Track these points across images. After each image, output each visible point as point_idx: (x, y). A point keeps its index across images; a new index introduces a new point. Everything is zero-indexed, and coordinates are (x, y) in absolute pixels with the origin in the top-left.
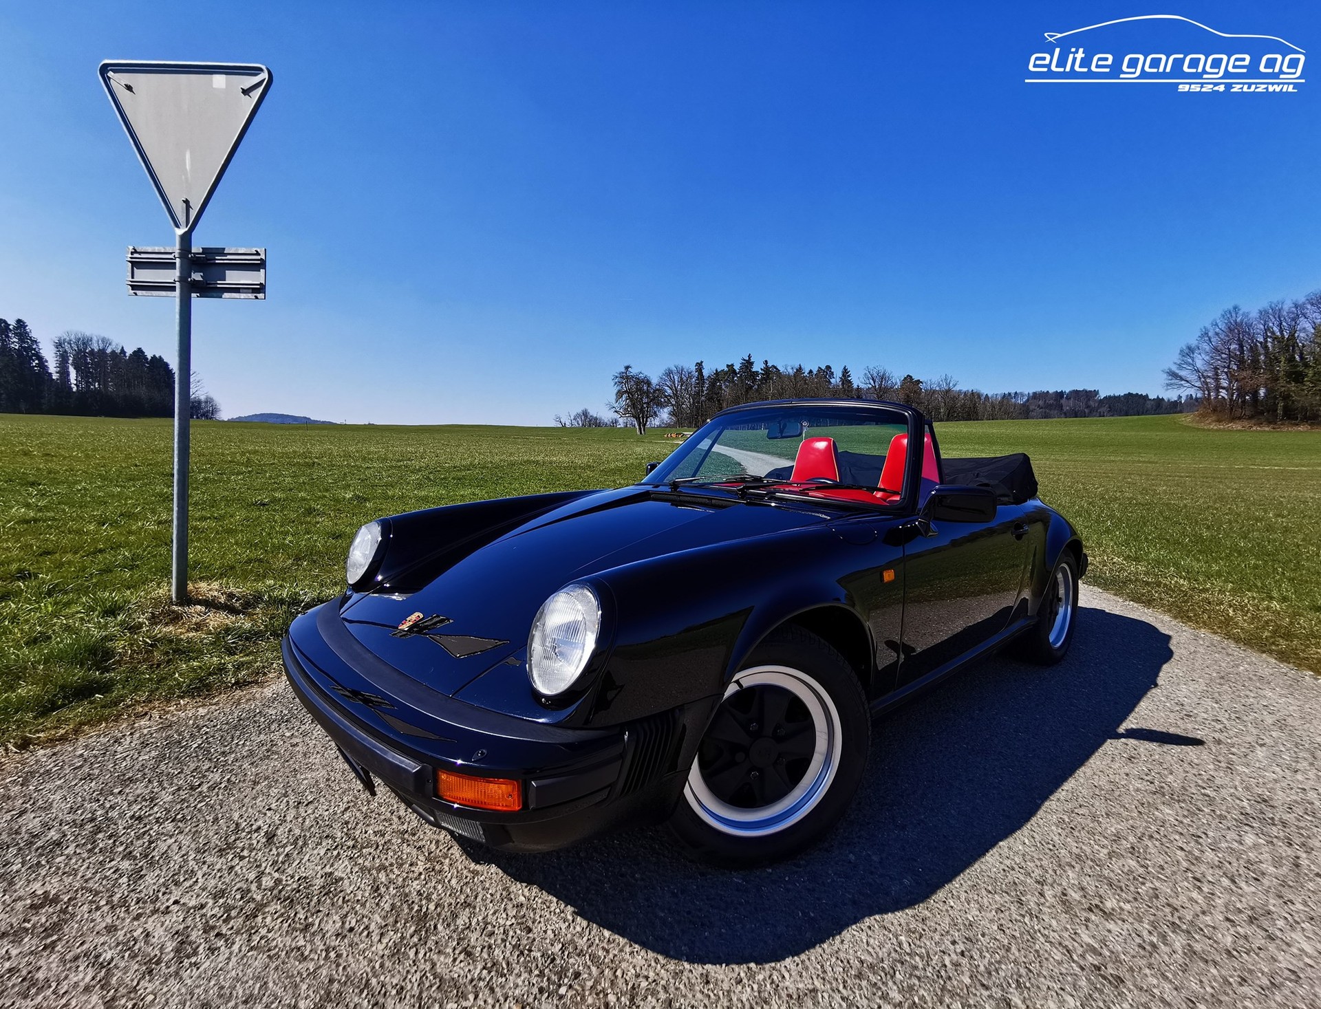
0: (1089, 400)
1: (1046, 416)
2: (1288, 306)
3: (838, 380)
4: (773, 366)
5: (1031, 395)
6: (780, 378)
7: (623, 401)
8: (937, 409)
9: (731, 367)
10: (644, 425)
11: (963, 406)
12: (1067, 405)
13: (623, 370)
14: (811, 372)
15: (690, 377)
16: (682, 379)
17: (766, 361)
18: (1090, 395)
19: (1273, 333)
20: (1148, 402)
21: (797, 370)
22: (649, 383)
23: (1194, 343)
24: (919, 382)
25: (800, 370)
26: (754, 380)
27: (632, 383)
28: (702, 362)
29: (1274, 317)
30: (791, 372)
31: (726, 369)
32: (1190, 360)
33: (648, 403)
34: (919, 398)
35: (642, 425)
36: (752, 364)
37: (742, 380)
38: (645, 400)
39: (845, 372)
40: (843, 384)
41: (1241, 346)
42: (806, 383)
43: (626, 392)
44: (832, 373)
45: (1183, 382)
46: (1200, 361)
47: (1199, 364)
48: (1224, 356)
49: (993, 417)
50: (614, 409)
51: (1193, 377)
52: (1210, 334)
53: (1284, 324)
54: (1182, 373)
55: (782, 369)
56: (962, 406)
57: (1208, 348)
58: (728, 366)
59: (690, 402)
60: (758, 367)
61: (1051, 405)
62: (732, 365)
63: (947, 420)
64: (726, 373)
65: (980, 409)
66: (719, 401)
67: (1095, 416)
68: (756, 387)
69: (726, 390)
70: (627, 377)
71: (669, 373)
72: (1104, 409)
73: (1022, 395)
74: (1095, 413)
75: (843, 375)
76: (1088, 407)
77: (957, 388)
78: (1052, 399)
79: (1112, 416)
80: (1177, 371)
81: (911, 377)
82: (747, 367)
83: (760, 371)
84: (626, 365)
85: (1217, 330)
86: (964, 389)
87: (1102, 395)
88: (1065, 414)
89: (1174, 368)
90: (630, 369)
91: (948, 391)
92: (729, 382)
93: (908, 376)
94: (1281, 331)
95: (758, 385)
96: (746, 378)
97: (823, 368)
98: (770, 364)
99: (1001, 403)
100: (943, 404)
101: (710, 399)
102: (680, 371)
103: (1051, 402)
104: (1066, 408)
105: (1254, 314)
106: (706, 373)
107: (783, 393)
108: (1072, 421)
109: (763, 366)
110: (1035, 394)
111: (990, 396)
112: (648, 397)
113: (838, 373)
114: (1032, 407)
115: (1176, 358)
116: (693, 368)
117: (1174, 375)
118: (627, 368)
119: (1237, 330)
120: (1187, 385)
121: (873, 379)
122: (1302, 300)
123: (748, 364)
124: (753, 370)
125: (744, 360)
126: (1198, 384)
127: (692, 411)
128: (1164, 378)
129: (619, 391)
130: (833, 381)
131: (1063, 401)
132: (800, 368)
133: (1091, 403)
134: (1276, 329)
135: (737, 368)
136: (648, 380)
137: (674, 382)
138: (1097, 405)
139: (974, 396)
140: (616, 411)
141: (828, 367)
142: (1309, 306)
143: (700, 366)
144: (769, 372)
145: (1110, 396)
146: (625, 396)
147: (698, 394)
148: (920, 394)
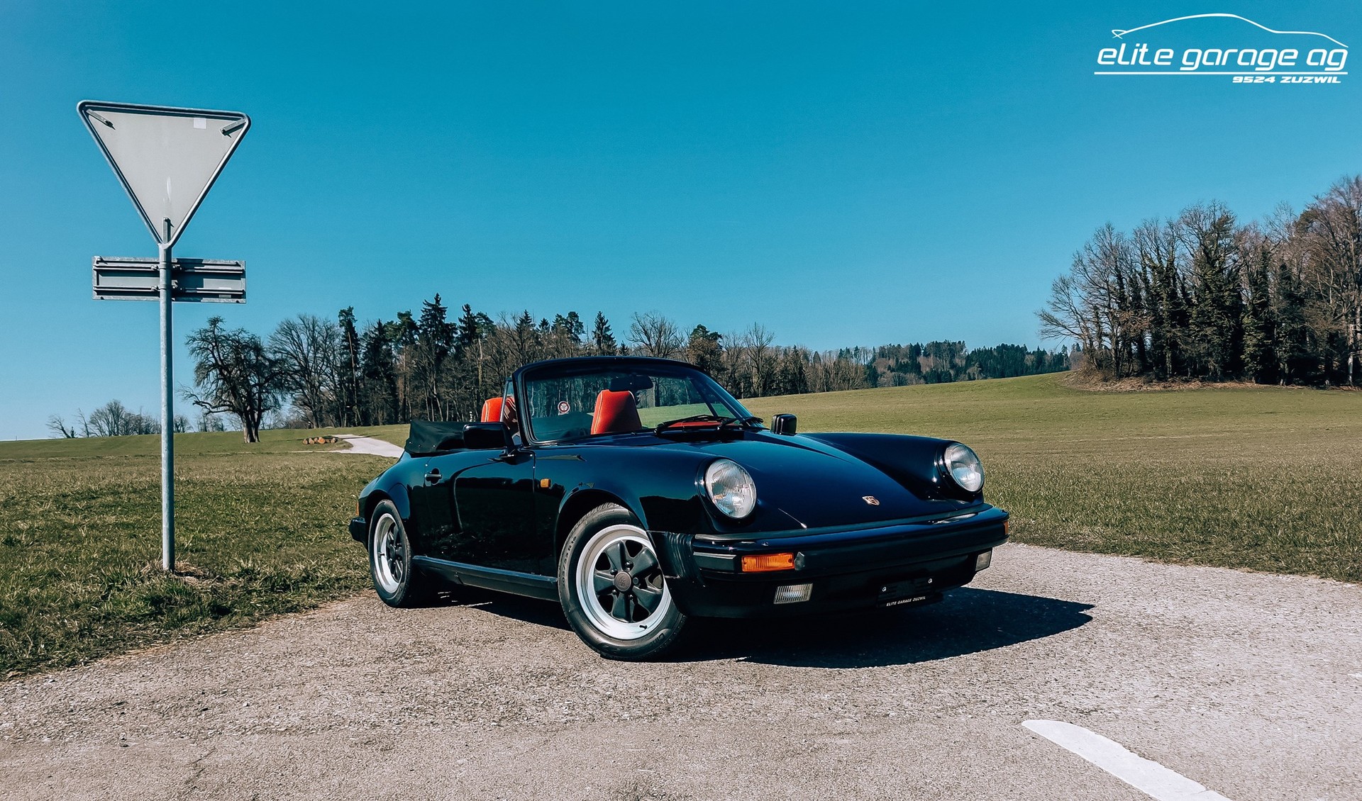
0: (953, 356)
1: (901, 383)
2: (1162, 227)
3: (591, 336)
4: (479, 314)
5: (877, 351)
6: (494, 334)
7: (212, 382)
8: (747, 378)
9: (405, 316)
10: (257, 424)
11: (784, 372)
12: (926, 364)
13: (207, 326)
14: (544, 323)
15: (330, 336)
16: (314, 340)
17: (467, 307)
18: (952, 349)
19: (1151, 260)
20: (1027, 357)
21: (522, 321)
22: (258, 349)
23: (1067, 274)
24: (716, 336)
25: (526, 320)
26: (449, 340)
27: (227, 349)
28: (350, 309)
29: (1150, 239)
30: (513, 325)
31: (398, 321)
32: (1065, 298)
33: (260, 385)
34: (717, 361)
35: (252, 425)
36: (442, 311)
37: (428, 340)
38: (253, 380)
39: (601, 322)
40: (599, 342)
41: (1120, 278)
42: (539, 343)
43: (215, 366)
44: (581, 325)
45: (1060, 328)
46: (1078, 298)
47: (1077, 303)
48: (1102, 291)
49: (828, 387)
50: (193, 400)
51: (1071, 322)
52: (1085, 262)
53: (1161, 248)
54: (1058, 316)
55: (496, 321)
56: (782, 372)
57: (1084, 282)
58: (400, 315)
59: (333, 381)
60: (453, 317)
61: (906, 365)
62: (408, 314)
63: (764, 395)
64: (397, 329)
65: (808, 374)
66: (388, 377)
67: (963, 380)
68: (453, 350)
69: (401, 359)
70: (216, 339)
71: (288, 330)
72: (974, 369)
73: (866, 352)
74: (962, 376)
75: (598, 328)
76: (953, 366)
77: (772, 345)
78: (905, 356)
79: (985, 378)
80: (1052, 313)
81: (704, 328)
82: (434, 317)
83: (459, 324)
84: (213, 315)
85: (1092, 256)
86: (784, 345)
87: (969, 349)
88: (925, 378)
89: (1049, 310)
90: (219, 325)
91: (761, 349)
92: (405, 343)
93: (699, 326)
94: (1159, 259)
95: (457, 348)
96: (434, 336)
97: (565, 316)
98: (474, 312)
99: (837, 364)
100: (755, 370)
101: (371, 373)
102: (311, 327)
103: (906, 360)
104: (925, 370)
105: (1129, 236)
106: (360, 329)
107: (501, 361)
108: (934, 388)
109: (463, 315)
110: (882, 348)
111: (820, 354)
112: (259, 374)
113: (590, 326)
114: (880, 370)
115: (1049, 295)
116: (335, 320)
117: (1050, 319)
118: (214, 322)
119: (1114, 256)
120: (1066, 332)
121: (646, 333)
122: (1176, 218)
123: (436, 311)
124: (446, 321)
125: (429, 305)
126: (1077, 330)
127: (339, 397)
128: (1038, 324)
129: (201, 366)
130: (582, 337)
131: (921, 359)
132: (527, 317)
133: (957, 361)
134: (1154, 256)
135: (417, 318)
136: (255, 343)
137: (300, 345)
138: (964, 363)
139: (798, 356)
140: (197, 403)
141: (573, 315)
142: (1185, 226)
143: (347, 318)
144: (472, 326)
145: (979, 351)
146: (213, 374)
147: (348, 365)
148: (719, 355)
